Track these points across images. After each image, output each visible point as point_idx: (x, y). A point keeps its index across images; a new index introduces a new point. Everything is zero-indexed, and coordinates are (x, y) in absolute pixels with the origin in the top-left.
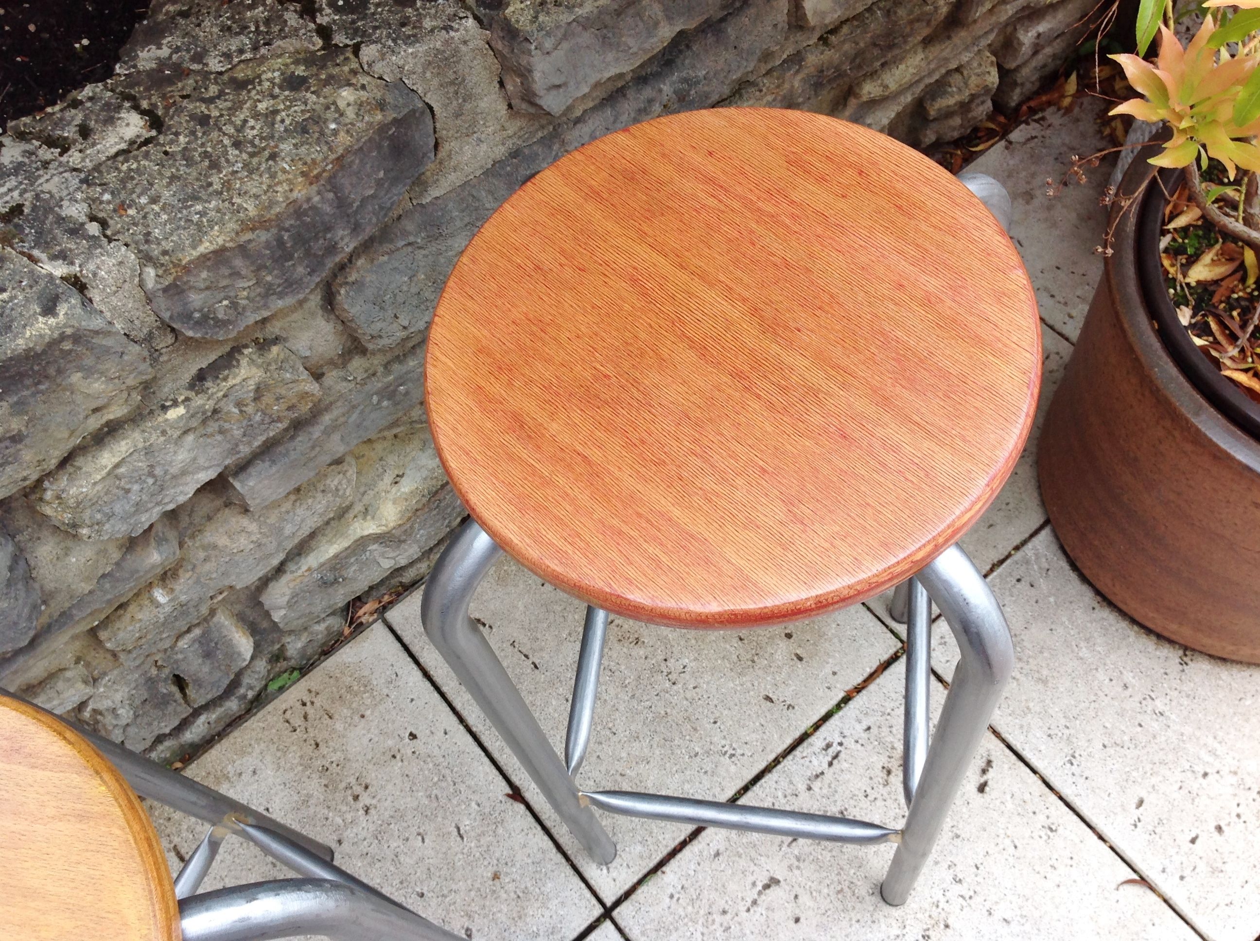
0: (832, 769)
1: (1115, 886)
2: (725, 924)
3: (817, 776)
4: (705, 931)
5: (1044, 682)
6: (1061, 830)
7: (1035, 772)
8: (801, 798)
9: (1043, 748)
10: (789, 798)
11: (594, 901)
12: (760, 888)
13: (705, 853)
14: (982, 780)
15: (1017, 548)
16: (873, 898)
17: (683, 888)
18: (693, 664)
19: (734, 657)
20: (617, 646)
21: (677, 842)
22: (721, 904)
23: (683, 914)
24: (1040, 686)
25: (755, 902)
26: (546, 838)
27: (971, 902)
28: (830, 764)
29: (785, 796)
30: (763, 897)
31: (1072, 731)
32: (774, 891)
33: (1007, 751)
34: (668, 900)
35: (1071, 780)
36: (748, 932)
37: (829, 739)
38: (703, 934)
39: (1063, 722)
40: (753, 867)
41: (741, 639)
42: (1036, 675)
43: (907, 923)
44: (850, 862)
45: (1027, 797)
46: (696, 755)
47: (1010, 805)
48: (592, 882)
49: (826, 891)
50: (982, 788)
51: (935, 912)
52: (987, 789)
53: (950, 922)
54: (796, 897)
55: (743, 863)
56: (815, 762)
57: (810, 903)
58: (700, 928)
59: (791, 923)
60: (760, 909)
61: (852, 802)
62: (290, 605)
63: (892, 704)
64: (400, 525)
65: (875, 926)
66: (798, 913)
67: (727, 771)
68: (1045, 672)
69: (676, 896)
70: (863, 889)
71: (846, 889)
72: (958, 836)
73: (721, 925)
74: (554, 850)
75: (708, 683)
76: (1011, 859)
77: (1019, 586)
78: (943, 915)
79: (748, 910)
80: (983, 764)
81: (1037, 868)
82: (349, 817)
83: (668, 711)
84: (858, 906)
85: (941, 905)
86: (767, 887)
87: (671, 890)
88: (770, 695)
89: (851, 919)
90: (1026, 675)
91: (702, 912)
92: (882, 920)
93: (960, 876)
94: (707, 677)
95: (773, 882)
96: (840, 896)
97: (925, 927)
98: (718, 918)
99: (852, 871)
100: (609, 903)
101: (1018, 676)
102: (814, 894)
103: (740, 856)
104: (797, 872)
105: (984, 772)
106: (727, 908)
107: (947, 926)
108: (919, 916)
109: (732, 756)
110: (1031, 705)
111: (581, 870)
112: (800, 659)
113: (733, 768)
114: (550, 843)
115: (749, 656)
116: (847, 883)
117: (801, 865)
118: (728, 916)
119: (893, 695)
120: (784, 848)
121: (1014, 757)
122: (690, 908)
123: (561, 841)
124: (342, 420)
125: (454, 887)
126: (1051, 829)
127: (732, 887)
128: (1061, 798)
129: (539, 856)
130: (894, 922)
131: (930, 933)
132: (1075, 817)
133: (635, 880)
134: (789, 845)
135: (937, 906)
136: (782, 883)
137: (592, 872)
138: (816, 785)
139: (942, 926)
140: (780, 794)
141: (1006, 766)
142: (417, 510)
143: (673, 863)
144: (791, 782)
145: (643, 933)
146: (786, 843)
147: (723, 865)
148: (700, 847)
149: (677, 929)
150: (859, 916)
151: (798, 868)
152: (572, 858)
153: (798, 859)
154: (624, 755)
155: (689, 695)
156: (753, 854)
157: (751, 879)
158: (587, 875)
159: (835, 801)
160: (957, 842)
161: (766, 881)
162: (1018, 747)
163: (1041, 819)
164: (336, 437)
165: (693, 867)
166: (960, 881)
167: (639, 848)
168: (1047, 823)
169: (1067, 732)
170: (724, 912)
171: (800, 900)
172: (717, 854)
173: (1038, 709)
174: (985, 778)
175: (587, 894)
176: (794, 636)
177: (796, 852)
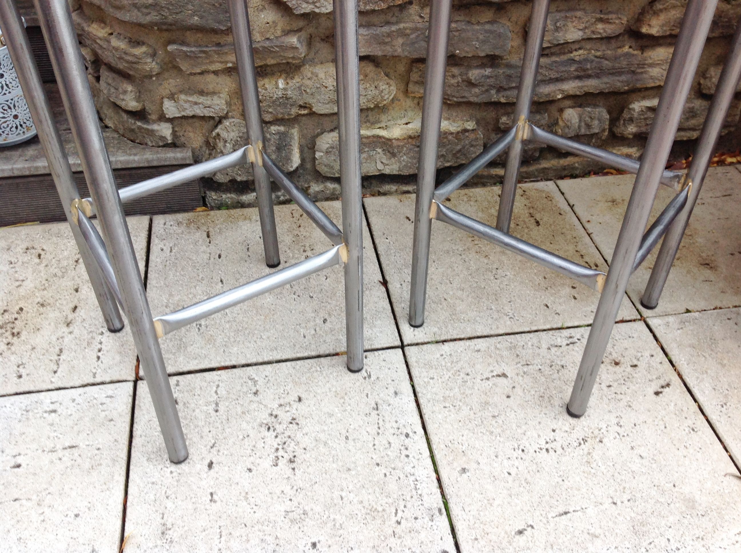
0: (567, 347)
1: (723, 473)
2: (465, 379)
3: (557, 346)
4: (452, 377)
5: (724, 366)
6: (700, 433)
7: (695, 401)
8: (541, 350)
9: (707, 392)
10: (534, 347)
11: (398, 338)
12: (495, 374)
13: (472, 347)
14: (660, 390)
15: (736, 307)
16: (561, 409)
17: (451, 355)
18: (512, 276)
19: (537, 283)
20: (474, 254)
21: (458, 337)
22: (469, 371)
23: (444, 364)
24: (719, 366)
25: (488, 379)
26: (389, 305)
27: (623, 439)
28: (568, 345)
29: (533, 345)
30: (494, 379)
31: (730, 393)
32: (502, 380)
33: (683, 385)
34: (438, 356)
35: (718, 413)
36: (476, 388)
37: (573, 335)
38: (450, 377)
39: (726, 387)
40: (496, 364)
41: (545, 278)
42: (719, 361)
43: (576, 428)
44: (555, 388)
45: (685, 409)
46: (491, 309)
47: (672, 407)
48: (402, 331)
49: (533, 393)
50: (657, 393)
51: (596, 432)
52: (661, 395)
53: (604, 440)
54: (514, 387)
55: (491, 360)
56: (559, 340)
57: (521, 394)
58: (450, 374)
59: (505, 397)
60: (490, 383)
61: (572, 365)
62: (327, 152)
63: (620, 337)
64: (398, 139)
65: (554, 421)
66: (511, 394)
67: (505, 322)
68: (725, 362)
69: (444, 356)
70: (557, 402)
71: (546, 398)
72: (630, 406)
73: (463, 378)
74: (390, 311)
75: (515, 286)
76: (659, 432)
77: (728, 321)
78: (601, 435)
79: (482, 380)
80: (664, 383)
81: (674, 442)
82: (296, 256)
83: (486, 287)
84: (549, 407)
85: (602, 431)
86: (499, 376)
87: (444, 353)
88: (549, 305)
89: (541, 411)
90: (713, 358)
91: (455, 369)
92: (561, 419)
93: (621, 423)
94: (516, 284)
95: (504, 375)
96: (541, 399)
97: (587, 435)
98: (462, 375)
99: (554, 392)
100: (405, 343)
101: (707, 356)
102: (526, 391)
103: (491, 357)
104: (521, 378)
105: (662, 387)
106: (470, 373)
107: (601, 442)
108: (585, 429)
109: (511, 318)
110: (709, 371)
111: (399, 324)
112: (575, 298)
113: (509, 323)
114: (390, 308)
115: (546, 286)
116: (548, 395)
117: (525, 376)
118: (468, 377)
119: (623, 334)
120: (519, 365)
121: (685, 389)
122: (449, 364)
123: (396, 309)
124: (408, 31)
125: (330, 301)
126: (693, 430)
127: (478, 366)
128: (708, 420)
129: (382, 310)
130: (568, 425)
131: (588, 440)
132: (712, 432)
133: (426, 340)
134: (523, 365)
135: (600, 430)
136: (509, 379)
137: (405, 328)
138: (553, 350)
139: (598, 440)
140: (530, 344)
141: (678, 391)
142: (410, 137)
143: (451, 344)
144: (540, 342)
145: (416, 362)
146: (521, 363)
147: (479, 356)
148: (471, 344)
149: (436, 369)
150: (547, 412)
151: (522, 376)
152: (398, 318)
153: (524, 373)
154: (451, 293)
155: (501, 286)
156: (499, 359)
157: (491, 368)
158: (401, 327)
159: (562, 360)
160: (627, 408)
161: (500, 374)
162: (691, 385)
163: (690, 422)
164: (400, 41)
165: (461, 349)
166: (621, 426)
167: (436, 329)
168: (692, 426)
169: (727, 392)
170: (468, 374)
171: (515, 390)
172: (479, 351)
173: (713, 375)
174: (662, 390)
175: (397, 334)
176: (577, 289)
177: (525, 370)
